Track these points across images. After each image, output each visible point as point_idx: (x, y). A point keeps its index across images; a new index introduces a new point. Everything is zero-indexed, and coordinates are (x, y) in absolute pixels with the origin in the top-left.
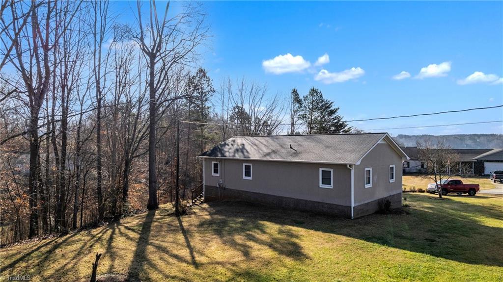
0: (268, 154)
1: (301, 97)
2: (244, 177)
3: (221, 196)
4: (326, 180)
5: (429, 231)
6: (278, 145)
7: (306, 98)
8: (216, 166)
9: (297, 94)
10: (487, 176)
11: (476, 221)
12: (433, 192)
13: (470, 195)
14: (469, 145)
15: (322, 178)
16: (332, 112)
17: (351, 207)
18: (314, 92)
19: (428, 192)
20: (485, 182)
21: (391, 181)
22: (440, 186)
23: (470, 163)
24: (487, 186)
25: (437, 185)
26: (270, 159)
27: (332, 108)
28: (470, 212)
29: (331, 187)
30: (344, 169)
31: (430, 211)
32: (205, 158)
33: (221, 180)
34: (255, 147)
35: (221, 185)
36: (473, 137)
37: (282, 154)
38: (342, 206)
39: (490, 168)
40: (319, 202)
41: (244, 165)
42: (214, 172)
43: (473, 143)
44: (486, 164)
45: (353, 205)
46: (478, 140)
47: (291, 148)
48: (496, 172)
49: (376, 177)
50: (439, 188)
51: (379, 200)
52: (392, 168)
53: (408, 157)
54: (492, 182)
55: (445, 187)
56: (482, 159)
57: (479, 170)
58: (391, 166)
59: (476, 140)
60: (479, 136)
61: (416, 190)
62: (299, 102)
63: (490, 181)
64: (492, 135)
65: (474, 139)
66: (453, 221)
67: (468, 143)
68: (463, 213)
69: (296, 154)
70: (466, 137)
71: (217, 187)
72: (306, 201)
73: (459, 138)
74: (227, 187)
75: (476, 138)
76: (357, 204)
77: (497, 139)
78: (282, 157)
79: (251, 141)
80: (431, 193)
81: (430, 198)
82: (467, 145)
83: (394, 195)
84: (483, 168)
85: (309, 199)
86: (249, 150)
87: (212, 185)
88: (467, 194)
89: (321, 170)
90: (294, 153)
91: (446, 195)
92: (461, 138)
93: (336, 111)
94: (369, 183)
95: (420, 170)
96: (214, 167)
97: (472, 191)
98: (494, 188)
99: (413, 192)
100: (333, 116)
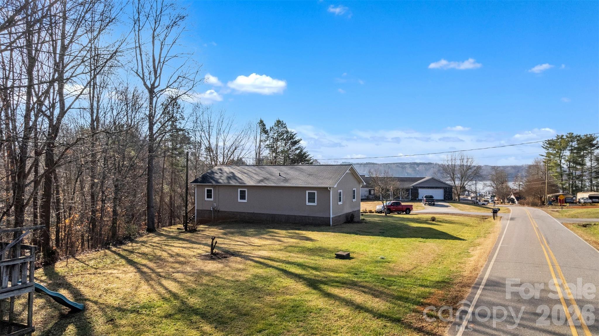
0: (261, 181)
1: (268, 128)
2: (239, 200)
3: (214, 218)
4: (312, 199)
5: (380, 230)
6: (267, 173)
7: (271, 129)
8: (209, 192)
9: (264, 125)
10: (420, 201)
11: (407, 225)
12: (381, 212)
13: (406, 214)
14: (409, 173)
15: (309, 198)
16: (295, 143)
17: (330, 218)
18: (279, 123)
19: (376, 213)
20: (419, 205)
21: (354, 200)
22: (385, 207)
23: (407, 190)
24: (419, 208)
25: (384, 206)
26: (265, 185)
27: (296, 139)
28: (404, 221)
29: (315, 204)
30: (325, 190)
31: (380, 221)
32: (197, 185)
33: (215, 204)
34: (246, 175)
35: (216, 209)
36: (414, 165)
37: (275, 181)
38: (323, 217)
39: (423, 193)
40: (306, 216)
41: (239, 190)
42: (208, 197)
43: (413, 172)
44: (420, 191)
45: (331, 216)
46: (417, 169)
47: (280, 175)
48: (426, 197)
49: (344, 197)
50: (385, 209)
51: (346, 214)
52: (354, 191)
53: (364, 183)
54: (423, 205)
55: (389, 207)
56: (417, 186)
57: (414, 196)
58: (354, 189)
59: (416, 169)
60: (418, 164)
61: (367, 211)
62: (266, 132)
63: (422, 204)
64: (430, 164)
65: (414, 167)
66: (395, 225)
67: (408, 172)
68: (400, 222)
69: (286, 180)
70: (407, 166)
71: (211, 210)
72: (295, 216)
73: (401, 166)
74: (220, 210)
75: (416, 166)
76: (334, 216)
77: (433, 167)
78: (274, 183)
79: (239, 170)
80: (379, 213)
81: (378, 216)
82: (407, 173)
83: (355, 211)
84: (417, 193)
85: (297, 215)
86: (241, 178)
87: (204, 209)
88: (405, 213)
89: (307, 192)
90: (284, 180)
91: (389, 214)
92: (402, 165)
93: (299, 142)
94: (340, 201)
95: (368, 197)
96: (207, 193)
97: (408, 210)
98: (424, 209)
99: (365, 213)
100: (297, 146)
